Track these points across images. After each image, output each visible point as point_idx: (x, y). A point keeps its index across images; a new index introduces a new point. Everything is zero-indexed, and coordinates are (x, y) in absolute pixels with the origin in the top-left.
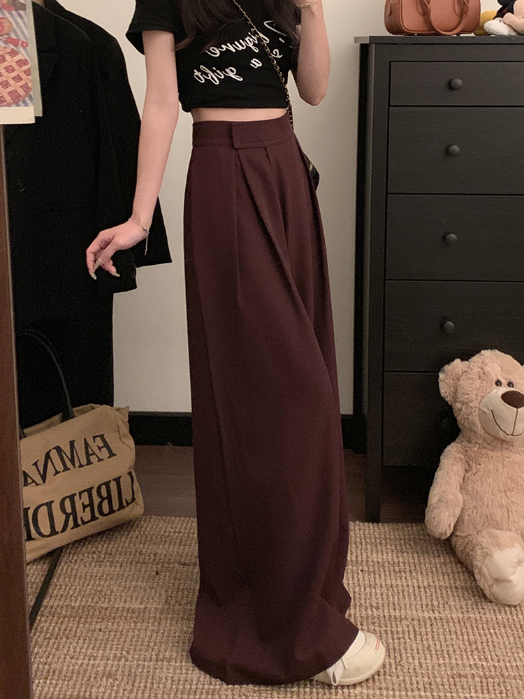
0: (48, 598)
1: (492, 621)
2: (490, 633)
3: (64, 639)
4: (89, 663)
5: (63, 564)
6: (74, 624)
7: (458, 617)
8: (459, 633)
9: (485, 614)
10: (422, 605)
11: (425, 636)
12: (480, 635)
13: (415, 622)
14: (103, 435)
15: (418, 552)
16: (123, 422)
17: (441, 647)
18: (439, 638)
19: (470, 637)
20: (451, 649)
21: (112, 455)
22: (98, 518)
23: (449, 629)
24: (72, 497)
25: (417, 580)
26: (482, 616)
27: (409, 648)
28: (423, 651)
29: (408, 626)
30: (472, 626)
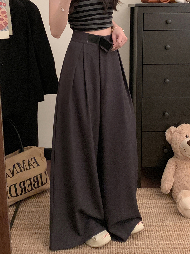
0: (16, 221)
1: (185, 226)
2: (185, 230)
3: (22, 237)
4: (32, 247)
5: (21, 207)
6: (25, 231)
7: (173, 225)
8: (173, 231)
9: (182, 223)
10: (158, 220)
11: (160, 232)
12: (181, 232)
13: (157, 227)
14: (35, 158)
15: (156, 200)
16: (42, 153)
17: (167, 237)
18: (166, 233)
19: (178, 232)
20: (171, 237)
21: (38, 165)
22: (34, 189)
23: (169, 229)
24: (24, 182)
25: (156, 210)
26: (182, 224)
27: (154, 237)
28: (160, 238)
29: (154, 229)
30: (178, 228)
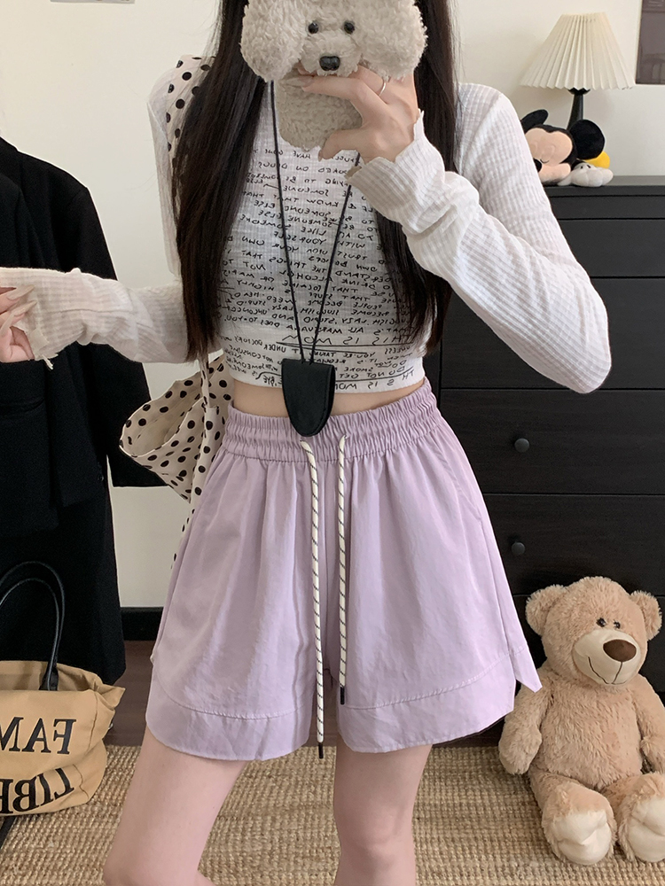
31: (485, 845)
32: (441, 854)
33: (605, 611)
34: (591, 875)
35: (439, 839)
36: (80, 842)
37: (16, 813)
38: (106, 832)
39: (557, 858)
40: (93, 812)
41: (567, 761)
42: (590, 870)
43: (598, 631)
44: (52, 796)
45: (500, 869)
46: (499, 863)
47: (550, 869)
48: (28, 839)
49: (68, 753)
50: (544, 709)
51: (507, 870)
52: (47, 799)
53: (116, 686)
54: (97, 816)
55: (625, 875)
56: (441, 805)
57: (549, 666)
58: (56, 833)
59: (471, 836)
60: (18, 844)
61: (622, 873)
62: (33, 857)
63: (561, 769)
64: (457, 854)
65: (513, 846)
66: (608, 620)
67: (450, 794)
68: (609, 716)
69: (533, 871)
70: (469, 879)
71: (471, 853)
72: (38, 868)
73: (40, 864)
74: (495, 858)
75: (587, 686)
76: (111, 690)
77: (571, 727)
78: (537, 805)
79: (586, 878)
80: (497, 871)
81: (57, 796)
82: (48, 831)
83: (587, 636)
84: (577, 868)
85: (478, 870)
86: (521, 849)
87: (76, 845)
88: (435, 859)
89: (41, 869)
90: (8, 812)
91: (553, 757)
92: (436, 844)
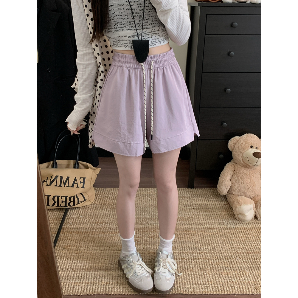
1: (246, 229)
7: (234, 227)
8: (235, 234)
9: (243, 226)
23: (231, 232)
30: (239, 231)
31: (215, 216)
32: (203, 218)
33: (253, 144)
34: (248, 224)
35: (202, 214)
36: (91, 215)
37: (69, 207)
38: (100, 212)
39: (237, 220)
40: (94, 207)
41: (239, 191)
42: (247, 223)
43: (251, 149)
44: (80, 202)
45: (220, 223)
46: (220, 221)
47: (235, 223)
48: (73, 215)
49: (84, 188)
50: (232, 174)
51: (222, 223)
52: (78, 203)
53: (98, 168)
54: (95, 208)
55: (258, 225)
56: (202, 205)
57: (234, 161)
58: (82, 213)
59: (211, 214)
60: (70, 216)
61: (257, 224)
62: (76, 220)
63: (237, 193)
64: (207, 219)
65: (223, 216)
66: (254, 146)
67: (204, 202)
68: (252, 176)
69: (230, 224)
70: (211, 226)
71: (211, 218)
72: (78, 223)
73: (78, 222)
74: (218, 220)
75: (246, 167)
76: (96, 169)
77: (241, 180)
78: (229, 205)
79: (246, 225)
80: (219, 223)
81: (81, 202)
82: (79, 212)
83: (247, 151)
84: (243, 223)
85: (214, 223)
86: (226, 217)
87: (90, 216)
88: (201, 220)
89: (79, 223)
90: (66, 206)
91: (235, 189)
92: (201, 216)
